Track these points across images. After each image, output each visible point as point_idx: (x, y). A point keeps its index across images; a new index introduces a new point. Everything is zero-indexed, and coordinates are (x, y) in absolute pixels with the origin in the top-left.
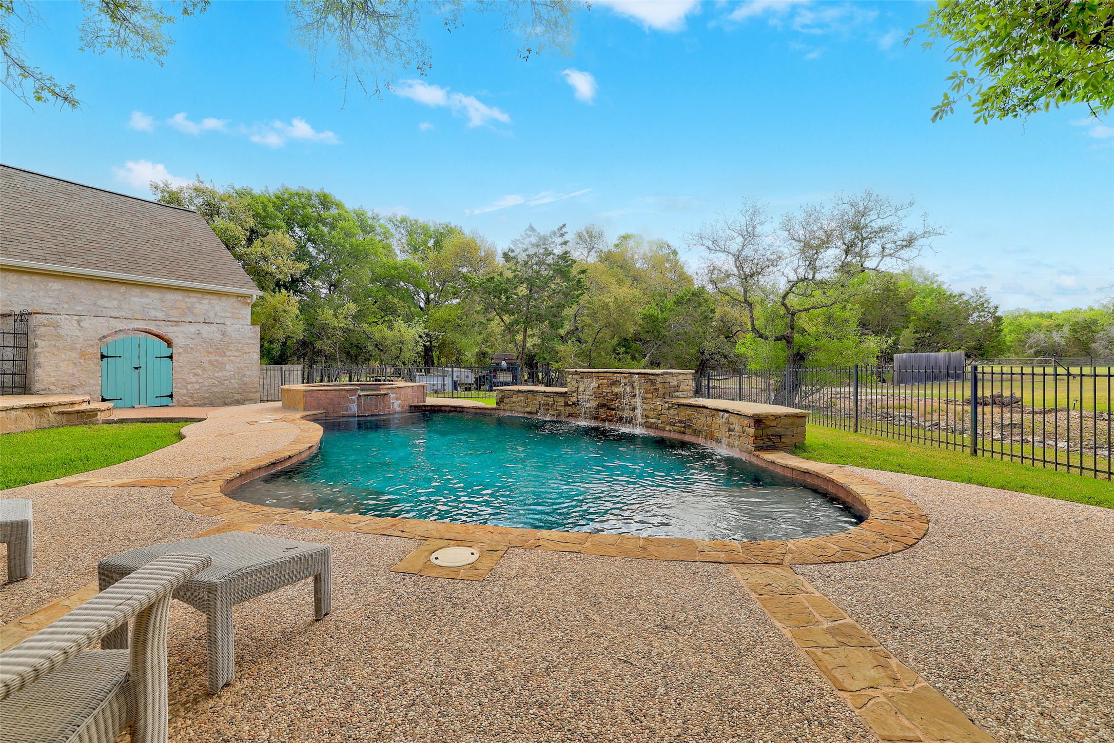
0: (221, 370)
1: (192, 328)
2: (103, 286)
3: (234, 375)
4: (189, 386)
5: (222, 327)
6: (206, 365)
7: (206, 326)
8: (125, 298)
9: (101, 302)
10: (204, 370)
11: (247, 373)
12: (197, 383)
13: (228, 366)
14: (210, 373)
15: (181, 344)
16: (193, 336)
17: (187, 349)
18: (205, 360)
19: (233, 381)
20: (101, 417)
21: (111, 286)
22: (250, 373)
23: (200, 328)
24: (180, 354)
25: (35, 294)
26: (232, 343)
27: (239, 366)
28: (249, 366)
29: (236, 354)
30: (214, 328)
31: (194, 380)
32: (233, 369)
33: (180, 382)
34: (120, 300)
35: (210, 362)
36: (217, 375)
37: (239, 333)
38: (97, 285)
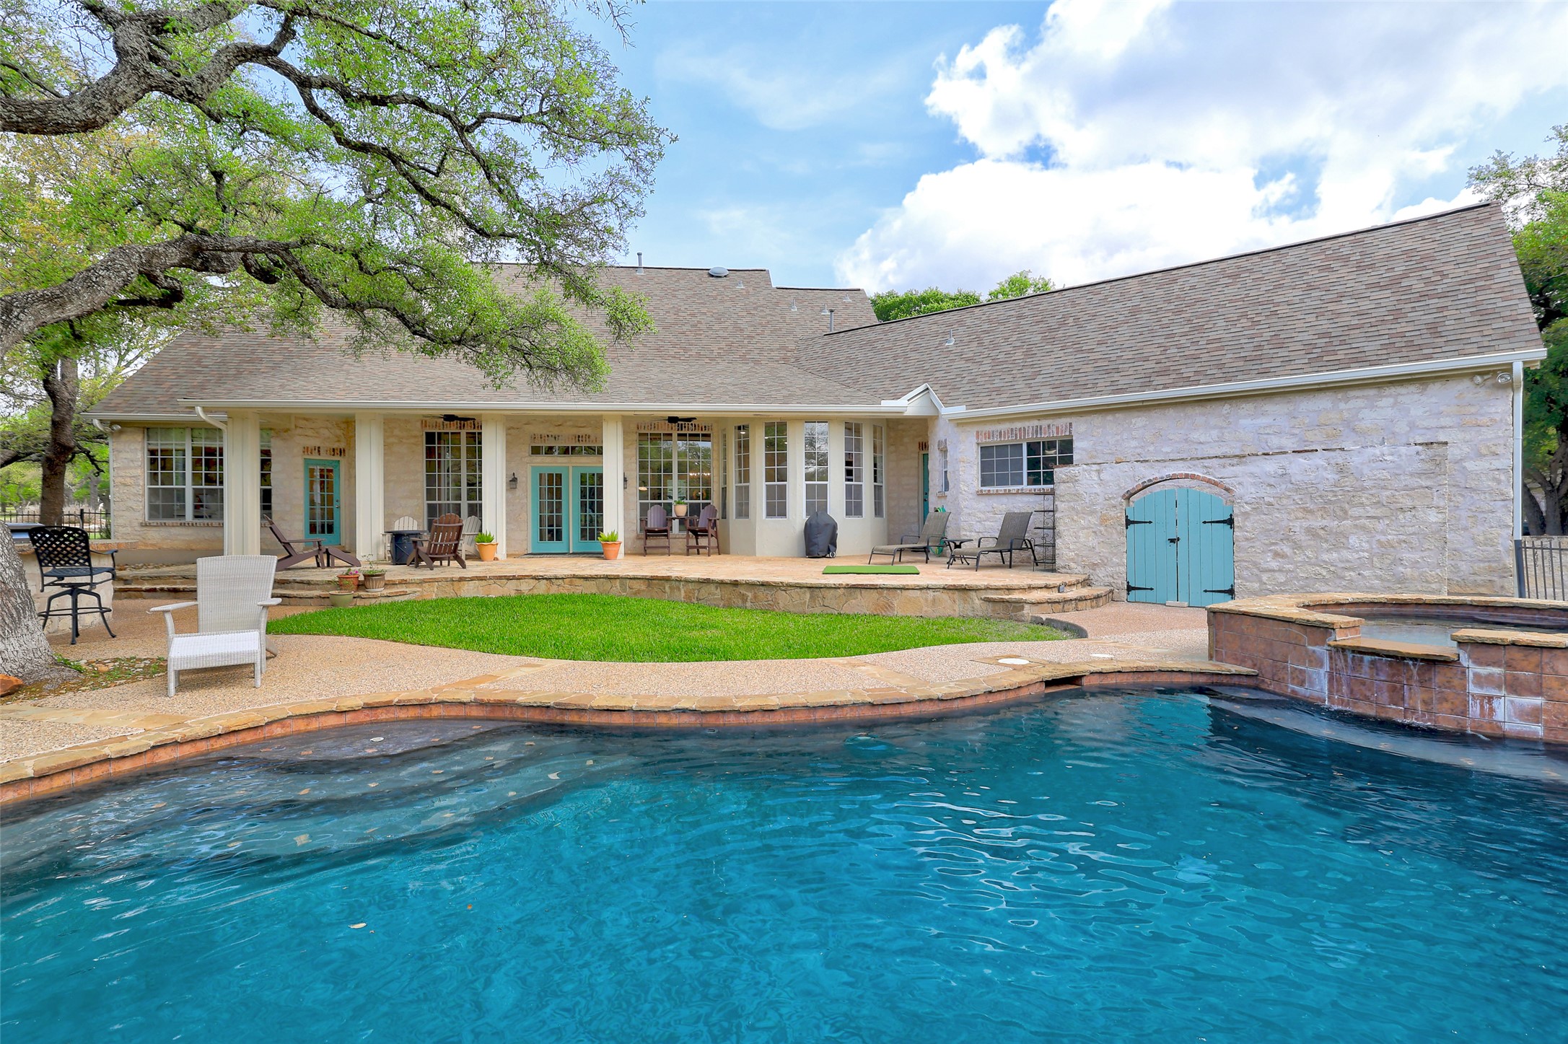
0: (1336, 547)
1: (1270, 466)
2: (1198, 410)
3: (1370, 559)
4: (1265, 577)
5: (1338, 457)
6: (1302, 537)
7: (1300, 459)
8: (1230, 423)
9: (1195, 436)
10: (1297, 546)
11: (1406, 555)
12: (1280, 571)
13: (1353, 540)
14: (1309, 553)
15: (1247, 498)
16: (1272, 481)
17: (1259, 506)
18: (1297, 526)
19: (1366, 573)
20: (1028, 611)
21: (1209, 408)
22: (1416, 556)
23: (1286, 463)
24: (1246, 515)
25: (1119, 437)
26: (1364, 489)
27: (1383, 538)
28: (1414, 540)
29: (1372, 512)
30: (1318, 460)
31: (1274, 565)
32: (1366, 546)
33: (1247, 568)
34: (1222, 428)
35: (1310, 531)
36: (1325, 557)
37: (1383, 465)
38: (1190, 410)
